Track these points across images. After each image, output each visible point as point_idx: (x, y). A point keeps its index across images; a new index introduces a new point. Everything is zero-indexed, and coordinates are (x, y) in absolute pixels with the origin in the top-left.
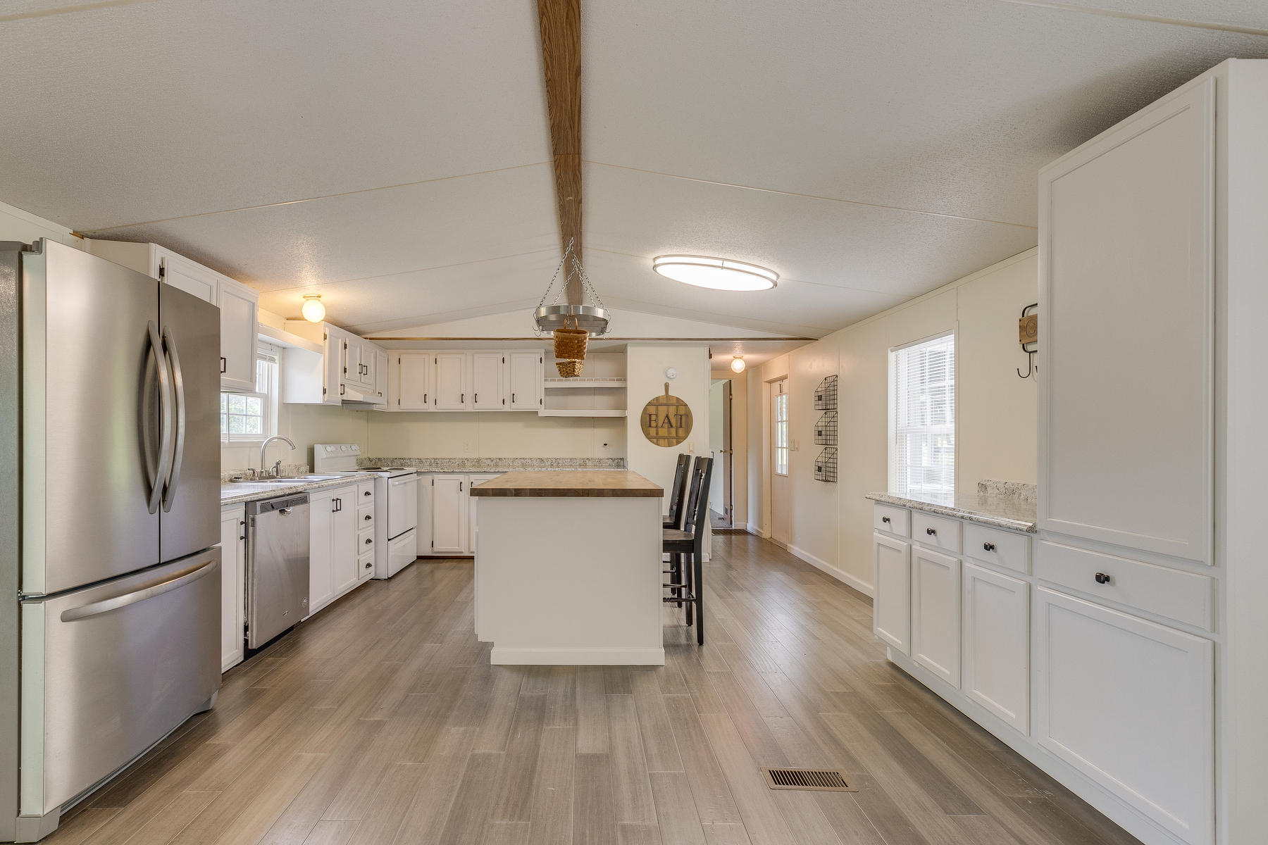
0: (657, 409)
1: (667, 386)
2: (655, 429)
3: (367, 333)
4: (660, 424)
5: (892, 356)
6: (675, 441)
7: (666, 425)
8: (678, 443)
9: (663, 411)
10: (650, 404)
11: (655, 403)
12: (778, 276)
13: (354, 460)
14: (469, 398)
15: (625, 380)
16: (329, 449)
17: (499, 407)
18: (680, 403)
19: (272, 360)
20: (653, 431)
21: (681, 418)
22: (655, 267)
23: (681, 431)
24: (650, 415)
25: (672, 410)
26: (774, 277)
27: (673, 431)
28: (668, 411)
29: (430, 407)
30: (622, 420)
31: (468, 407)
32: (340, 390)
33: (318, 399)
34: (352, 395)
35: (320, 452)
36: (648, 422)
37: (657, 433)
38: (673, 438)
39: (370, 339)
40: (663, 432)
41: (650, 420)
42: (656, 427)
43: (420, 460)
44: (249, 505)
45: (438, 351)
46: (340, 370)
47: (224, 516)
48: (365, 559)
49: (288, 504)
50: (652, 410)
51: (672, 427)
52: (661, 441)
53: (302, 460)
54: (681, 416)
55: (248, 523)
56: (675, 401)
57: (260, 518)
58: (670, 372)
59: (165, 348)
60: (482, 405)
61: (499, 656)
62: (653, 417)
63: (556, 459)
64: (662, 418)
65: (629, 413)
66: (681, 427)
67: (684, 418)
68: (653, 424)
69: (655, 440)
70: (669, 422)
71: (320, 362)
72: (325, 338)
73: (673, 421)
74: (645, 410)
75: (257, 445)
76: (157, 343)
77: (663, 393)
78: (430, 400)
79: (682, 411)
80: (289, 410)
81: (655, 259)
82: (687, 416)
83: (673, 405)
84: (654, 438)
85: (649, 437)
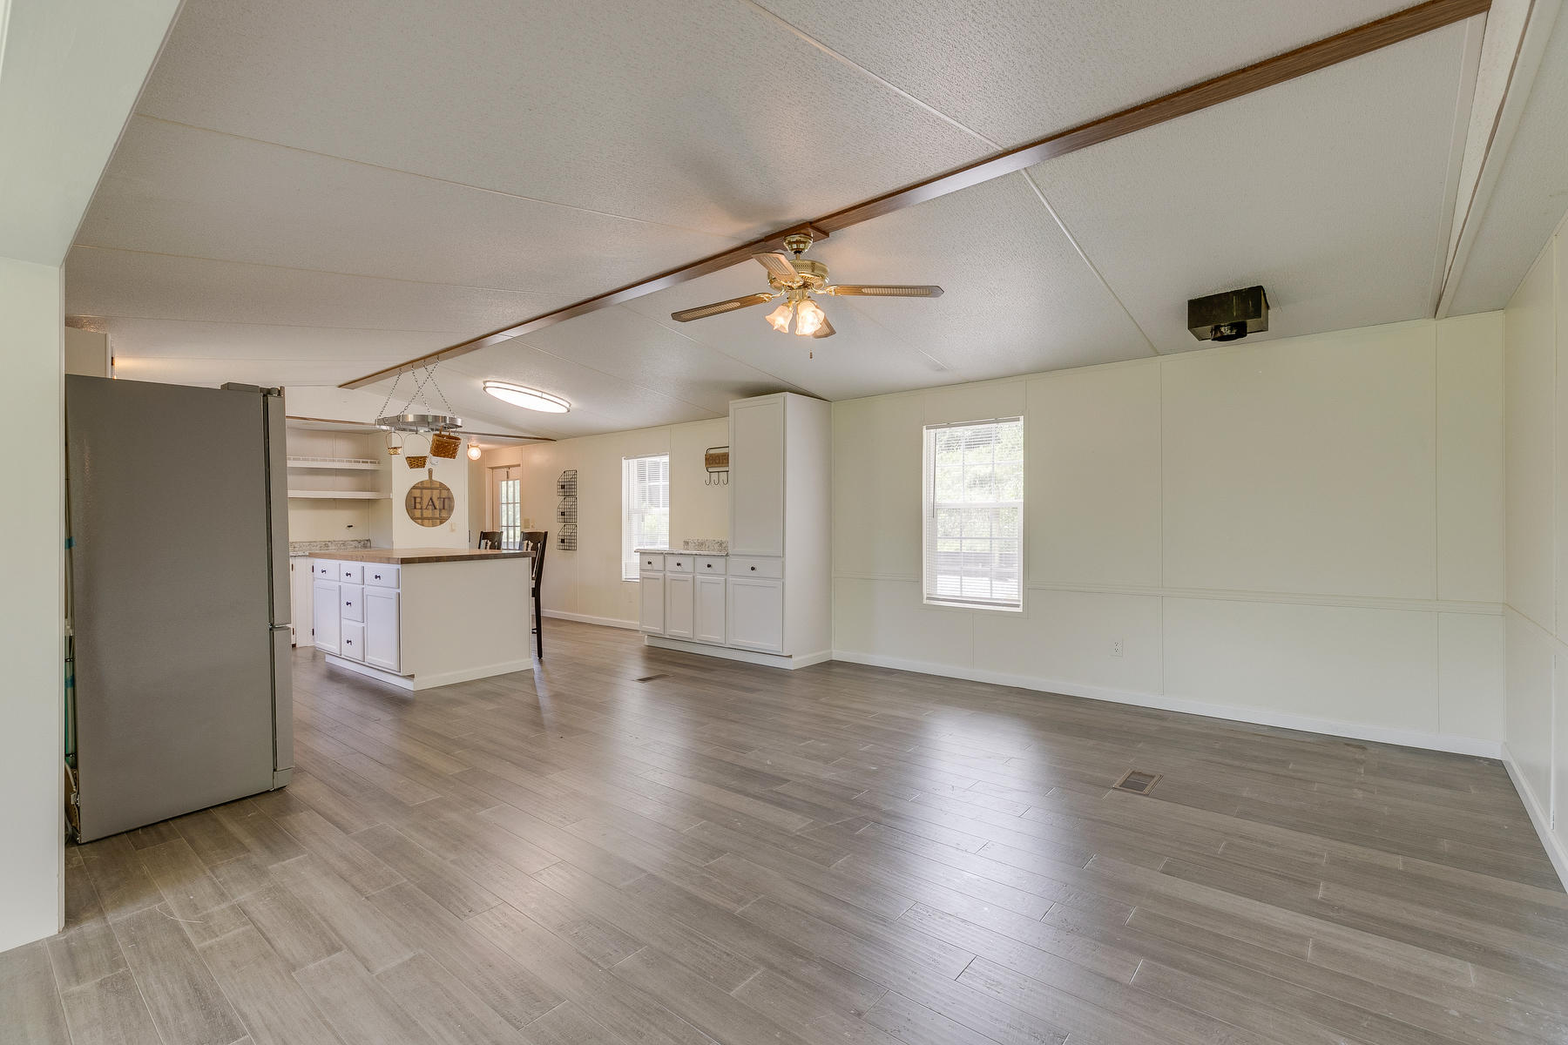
0: (422, 492)
1: (429, 472)
2: (419, 511)
4: (424, 507)
5: (624, 462)
6: (438, 521)
7: (430, 508)
8: (441, 523)
9: (426, 495)
10: (414, 488)
11: (419, 487)
18: (442, 487)
20: (418, 513)
21: (444, 501)
22: (484, 389)
23: (444, 514)
24: (415, 498)
25: (436, 493)
26: (568, 406)
27: (437, 512)
28: (432, 494)
36: (412, 504)
37: (422, 515)
38: (437, 519)
40: (428, 513)
41: (415, 503)
42: (421, 509)
50: (417, 493)
51: (435, 508)
52: (426, 522)
54: (444, 499)
56: (438, 486)
62: (418, 500)
64: (426, 501)
65: (393, 496)
66: (444, 508)
67: (446, 500)
68: (418, 506)
69: (420, 521)
70: (433, 504)
73: (437, 504)
74: (410, 492)
77: (426, 478)
79: (444, 494)
81: (485, 382)
82: (449, 498)
83: (436, 489)
84: (419, 519)
85: (413, 518)
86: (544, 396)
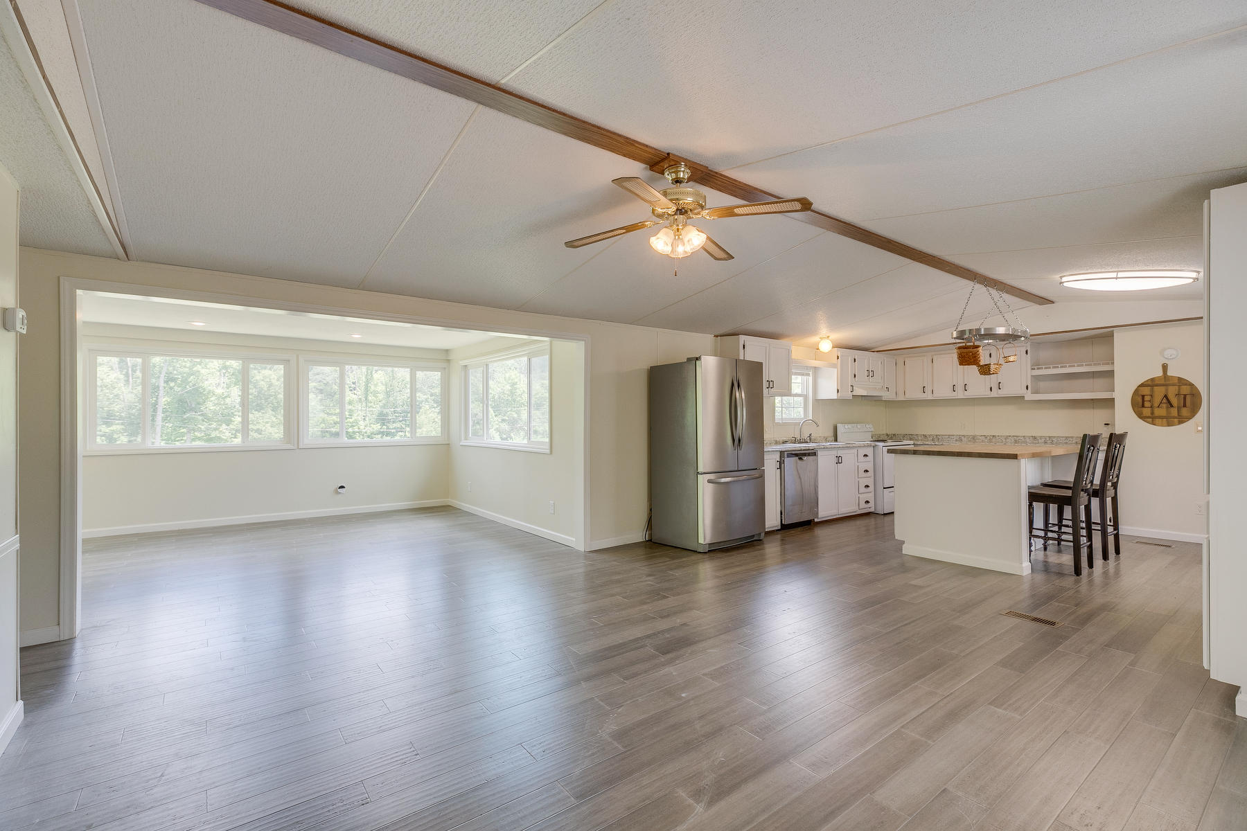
0: (1152, 391)
1: (1165, 367)
2: (1149, 409)
3: (873, 348)
4: (1156, 404)
6: (1176, 420)
7: (1164, 405)
8: (1180, 423)
9: (1159, 392)
10: (1142, 385)
11: (1151, 384)
12: (1198, 272)
13: (870, 434)
14: (960, 388)
15: (1113, 363)
16: (846, 427)
17: (988, 394)
18: (1183, 382)
19: (808, 375)
20: (1147, 412)
21: (1185, 399)
22: (1061, 284)
23: (1185, 412)
24: (1143, 396)
25: (1173, 389)
27: (1174, 411)
28: (1167, 391)
29: (928, 396)
30: (1110, 403)
31: (960, 394)
32: (850, 388)
33: (834, 396)
34: (859, 391)
35: (841, 428)
36: (1140, 402)
37: (1152, 413)
38: (1174, 418)
39: (877, 351)
40: (1158, 412)
41: (1143, 401)
42: (1151, 407)
43: (925, 436)
44: (782, 453)
45: (933, 353)
46: (850, 376)
47: (766, 457)
48: (864, 498)
49: (805, 455)
50: (1146, 391)
51: (1172, 406)
52: (1157, 421)
53: (830, 433)
54: (1185, 396)
55: (781, 463)
56: (1176, 381)
57: (787, 460)
58: (1168, 353)
59: (739, 386)
60: (970, 393)
61: (907, 550)
62: (1147, 398)
63: (1050, 437)
64: (1158, 398)
65: (1116, 395)
66: (1185, 406)
67: (1188, 397)
68: (1147, 404)
69: (1150, 420)
70: (1169, 402)
71: (834, 373)
72: (838, 358)
73: (1174, 401)
74: (1137, 391)
75: (796, 424)
76: (736, 385)
77: (1160, 373)
78: (928, 390)
79: (1185, 390)
80: (818, 402)
82: (1193, 395)
83: (1173, 385)
84: (1148, 417)
85: (1141, 416)
86: (1120, 275)
